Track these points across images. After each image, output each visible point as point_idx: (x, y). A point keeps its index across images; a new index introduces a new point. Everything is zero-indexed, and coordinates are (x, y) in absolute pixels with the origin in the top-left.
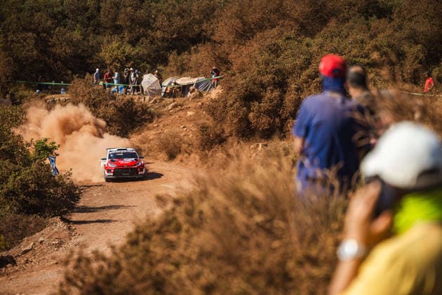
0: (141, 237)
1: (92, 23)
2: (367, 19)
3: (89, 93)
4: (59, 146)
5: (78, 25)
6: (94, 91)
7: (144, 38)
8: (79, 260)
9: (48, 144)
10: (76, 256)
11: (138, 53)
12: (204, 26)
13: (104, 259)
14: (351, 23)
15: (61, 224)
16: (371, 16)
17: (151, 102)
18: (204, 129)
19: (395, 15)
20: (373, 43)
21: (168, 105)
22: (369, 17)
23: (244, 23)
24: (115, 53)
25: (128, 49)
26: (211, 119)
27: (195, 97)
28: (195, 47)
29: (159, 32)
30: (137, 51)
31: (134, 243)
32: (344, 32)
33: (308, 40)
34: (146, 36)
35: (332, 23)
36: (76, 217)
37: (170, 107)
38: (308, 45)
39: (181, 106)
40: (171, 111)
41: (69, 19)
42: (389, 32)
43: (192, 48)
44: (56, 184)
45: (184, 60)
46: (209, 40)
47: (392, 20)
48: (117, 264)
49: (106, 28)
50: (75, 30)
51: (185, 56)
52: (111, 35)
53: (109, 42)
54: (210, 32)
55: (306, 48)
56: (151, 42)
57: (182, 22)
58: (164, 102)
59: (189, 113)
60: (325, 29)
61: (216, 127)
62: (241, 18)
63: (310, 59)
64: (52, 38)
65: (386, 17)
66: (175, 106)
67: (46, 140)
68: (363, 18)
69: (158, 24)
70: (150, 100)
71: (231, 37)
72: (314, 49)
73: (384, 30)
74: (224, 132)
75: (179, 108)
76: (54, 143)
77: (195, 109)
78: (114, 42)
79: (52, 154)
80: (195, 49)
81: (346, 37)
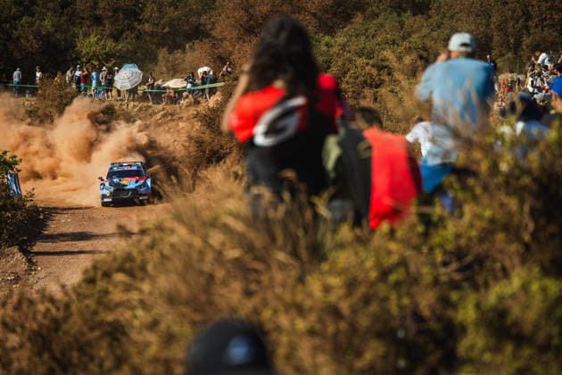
0: (99, 274)
1: (66, 11)
2: (399, 15)
3: (61, 97)
4: (21, 160)
5: (49, 14)
6: (66, 94)
7: (128, 33)
9: (8, 157)
11: (121, 50)
12: (203, 19)
14: (380, 19)
15: (19, 256)
16: (405, 11)
17: (136, 109)
18: (200, 143)
19: (433, 11)
20: (406, 44)
21: (155, 113)
22: (403, 14)
23: (251, 17)
24: (93, 49)
25: (110, 44)
26: (208, 132)
27: (189, 105)
28: (191, 44)
29: (147, 25)
30: (119, 47)
31: (91, 281)
32: (372, 31)
33: (327, 38)
34: (132, 29)
35: (359, 18)
36: (39, 246)
37: (158, 116)
38: (327, 45)
39: (172, 115)
40: (160, 121)
41: (38, 6)
42: (425, 31)
43: (187, 46)
44: (16, 207)
45: (176, 59)
46: (208, 36)
47: (430, 17)
49: (83, 19)
50: (44, 19)
51: (178, 54)
52: (89, 27)
53: (86, 35)
54: (209, 27)
55: (325, 48)
56: (138, 37)
57: (176, 13)
58: (151, 110)
59: (182, 125)
60: (349, 26)
61: (213, 141)
62: (246, 11)
63: (330, 62)
64: (16, 29)
65: (423, 14)
66: (165, 116)
67: (5, 153)
68: (395, 14)
69: (146, 14)
70: (134, 106)
71: (235, 34)
72: (335, 49)
73: (419, 29)
74: (222, 147)
75: (170, 117)
76: (15, 157)
77: (188, 119)
78: (92, 36)
79: (13, 170)
80: (190, 47)
81: (373, 36)
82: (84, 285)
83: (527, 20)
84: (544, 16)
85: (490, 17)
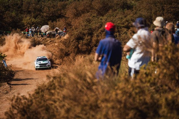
0: (40, 90)
1: (19, 9)
2: (123, 10)
5: (14, 10)
7: (39, 16)
8: (17, 99)
9: (2, 55)
10: (16, 98)
11: (37, 21)
12: (62, 11)
13: (26, 99)
14: (117, 11)
15: (7, 85)
16: (125, 9)
18: (61, 50)
19: (134, 8)
20: (126, 19)
21: (48, 41)
23: (77, 11)
24: (28, 21)
25: (33, 20)
26: (64, 46)
28: (58, 19)
29: (45, 13)
31: (37, 93)
33: (101, 17)
34: (39, 14)
35: (110, 11)
37: (49, 42)
38: (101, 19)
39: (53, 41)
41: (11, 8)
42: (131, 15)
44: (5, 70)
46: (64, 17)
47: (133, 10)
48: (31, 101)
49: (25, 12)
50: (13, 12)
51: (54, 23)
52: (27, 14)
53: (26, 17)
54: (64, 14)
55: (100, 20)
56: (42, 17)
57: (54, 10)
58: (46, 40)
59: (56, 44)
60: (107, 13)
61: (66, 49)
62: (76, 9)
63: (102, 25)
64: (4, 15)
65: (130, 9)
66: (51, 42)
67: (2, 53)
68: (122, 9)
69: (45, 10)
70: (41, 39)
71: (72, 16)
72: (103, 21)
73: (130, 14)
74: (69, 51)
75: (52, 42)
76: (5, 55)
77: (58, 43)
78: (28, 17)
79: (4, 59)
80: (58, 20)
81: (116, 16)
82: (35, 94)
83: (163, 11)
84: (168, 9)
85: (152, 10)
